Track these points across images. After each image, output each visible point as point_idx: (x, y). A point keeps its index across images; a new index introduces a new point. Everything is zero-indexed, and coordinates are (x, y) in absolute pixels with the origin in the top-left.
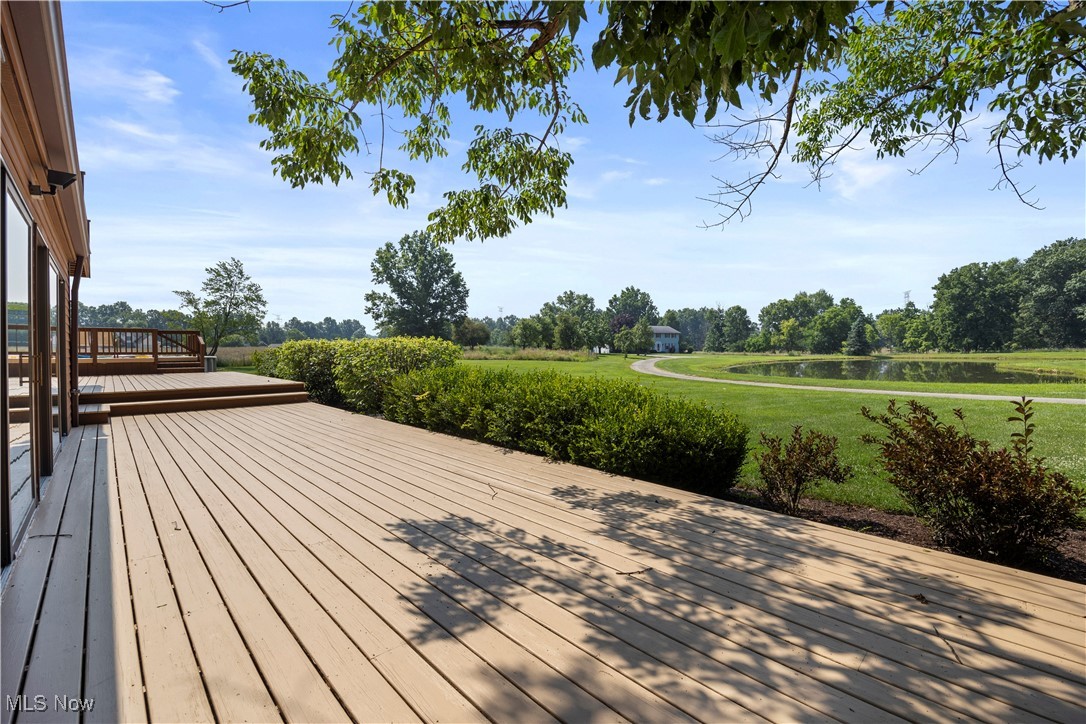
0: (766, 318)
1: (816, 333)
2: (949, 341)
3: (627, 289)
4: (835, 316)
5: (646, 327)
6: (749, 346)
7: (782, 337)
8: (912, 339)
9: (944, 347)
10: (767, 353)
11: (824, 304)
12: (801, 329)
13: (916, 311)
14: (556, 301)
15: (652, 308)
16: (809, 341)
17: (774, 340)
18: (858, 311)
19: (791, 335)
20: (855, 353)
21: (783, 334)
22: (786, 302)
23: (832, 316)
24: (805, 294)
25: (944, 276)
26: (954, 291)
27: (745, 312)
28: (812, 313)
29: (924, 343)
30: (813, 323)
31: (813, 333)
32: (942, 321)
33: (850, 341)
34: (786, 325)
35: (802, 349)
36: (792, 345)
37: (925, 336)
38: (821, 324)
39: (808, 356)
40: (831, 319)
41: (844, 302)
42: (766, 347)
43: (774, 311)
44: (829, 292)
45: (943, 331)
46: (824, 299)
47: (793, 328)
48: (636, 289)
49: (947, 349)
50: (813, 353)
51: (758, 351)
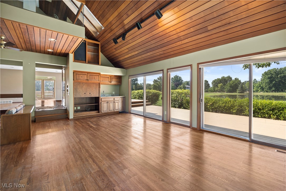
0: (214, 83)
1: (228, 87)
2: (267, 89)
3: (175, 76)
4: (234, 83)
5: (184, 85)
6: (209, 90)
7: (218, 88)
8: (256, 89)
9: (266, 91)
11: (230, 79)
12: (224, 86)
13: (257, 81)
14: (157, 79)
15: (182, 81)
16: (226, 89)
17: (216, 89)
18: (240, 81)
19: (221, 88)
20: (240, 93)
21: (219, 87)
22: (219, 79)
23: (233, 83)
24: (224, 77)
25: (266, 72)
26: (269, 76)
27: (208, 82)
28: (227, 82)
29: (260, 90)
30: (227, 85)
31: (227, 87)
32: (265, 84)
33: (239, 89)
34: (220, 85)
35: (224, 92)
36: (222, 90)
37: (260, 88)
38: (230, 85)
39: (225, 94)
40: (232, 83)
41: (236, 79)
42: (214, 91)
43: (216, 82)
45: (266, 86)
46: (230, 78)
47: (221, 86)
48: (178, 76)
49: (267, 92)
50: (227, 92)
51: (212, 92)
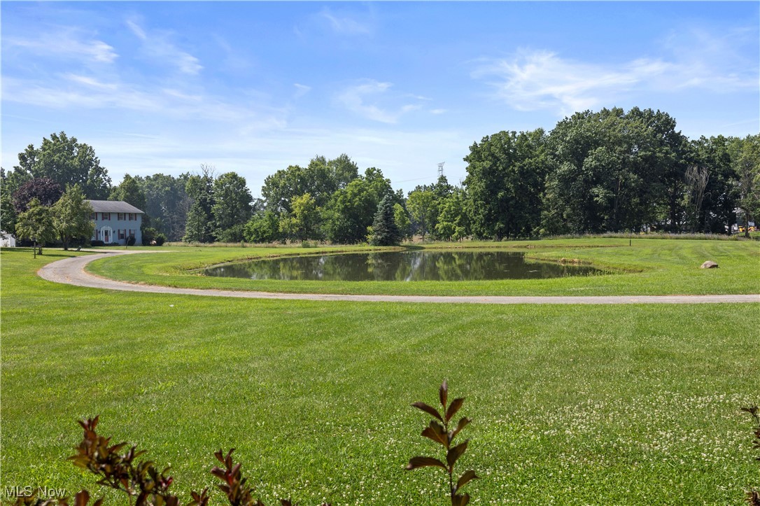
0: (272, 193)
1: (337, 215)
2: (482, 225)
3: (54, 137)
4: (361, 191)
5: (79, 202)
6: (250, 233)
7: (294, 221)
8: (445, 223)
9: (477, 234)
10: (275, 243)
11: (346, 174)
12: (318, 209)
13: (449, 187)
15: (99, 171)
16: (329, 226)
17: (283, 224)
18: (385, 187)
19: (305, 218)
20: (383, 242)
21: (295, 216)
22: (298, 169)
23: (356, 191)
24: (322, 160)
25: (475, 145)
26: (485, 164)
27: (243, 182)
28: (332, 186)
29: (457, 228)
30: (333, 201)
31: (333, 215)
32: (475, 201)
33: (376, 226)
34: (299, 202)
35: (319, 237)
36: (307, 232)
37: (458, 219)
38: (343, 202)
39: (328, 248)
40: (355, 195)
41: (369, 172)
42: (273, 235)
43: (282, 183)
44: (353, 159)
45: (476, 213)
46: (347, 167)
47: (308, 208)
48: (69, 137)
49: (480, 236)
50: (334, 242)
51: (263, 240)
